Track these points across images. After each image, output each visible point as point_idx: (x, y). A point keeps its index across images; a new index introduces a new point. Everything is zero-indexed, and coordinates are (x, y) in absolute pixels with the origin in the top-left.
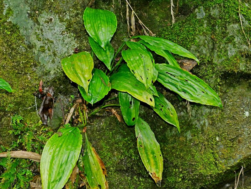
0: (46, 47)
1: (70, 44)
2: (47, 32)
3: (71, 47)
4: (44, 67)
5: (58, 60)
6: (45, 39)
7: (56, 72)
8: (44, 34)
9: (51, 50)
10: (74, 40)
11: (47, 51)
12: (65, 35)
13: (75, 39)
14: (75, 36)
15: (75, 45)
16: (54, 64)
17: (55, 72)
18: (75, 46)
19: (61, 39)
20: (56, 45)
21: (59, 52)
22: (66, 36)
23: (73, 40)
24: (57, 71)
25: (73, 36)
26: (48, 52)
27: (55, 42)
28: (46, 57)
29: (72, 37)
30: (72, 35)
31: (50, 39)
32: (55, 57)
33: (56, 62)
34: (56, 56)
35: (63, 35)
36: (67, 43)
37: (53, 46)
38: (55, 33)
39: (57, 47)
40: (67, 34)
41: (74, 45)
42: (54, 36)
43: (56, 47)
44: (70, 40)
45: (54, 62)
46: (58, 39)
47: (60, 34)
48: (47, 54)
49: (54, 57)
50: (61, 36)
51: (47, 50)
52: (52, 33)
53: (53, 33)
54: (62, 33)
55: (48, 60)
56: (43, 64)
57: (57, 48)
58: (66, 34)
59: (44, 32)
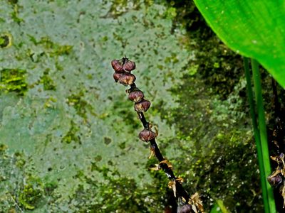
0: (37, 73)
1: (156, 52)
2: (44, 10)
3: (161, 68)
4: (21, 167)
5: (100, 131)
6: (33, 39)
7: (86, 187)
8: (27, 20)
9: (62, 89)
10: (172, 32)
11: (38, 91)
12: (128, 16)
13: (174, 27)
14: (174, 14)
15: (177, 57)
16: (79, 149)
17: (81, 187)
18: (177, 61)
19: (111, 36)
20: (89, 62)
21: (103, 95)
22: (134, 17)
23: (167, 32)
24: (89, 182)
25: (164, 17)
26: (44, 95)
27: (81, 51)
28: (34, 116)
29: (159, 21)
30: (161, 13)
31: (55, 40)
32: (83, 115)
33: (87, 140)
34: (88, 114)
35: (116, 17)
36: (138, 51)
37: (70, 68)
38: (83, 13)
39: (93, 71)
40: (138, 8)
41: (174, 55)
42: (79, 26)
43: (86, 71)
44: (154, 38)
45: (78, 140)
46: (95, 38)
47: (105, 12)
48: (38, 106)
49: (78, 119)
50: (110, 20)
51: (41, 86)
52: (67, 14)
53: (75, 14)
54: (112, 9)
55: (46, 132)
56: (17, 154)
57: (90, 78)
58: (133, 12)
59: (28, 10)
